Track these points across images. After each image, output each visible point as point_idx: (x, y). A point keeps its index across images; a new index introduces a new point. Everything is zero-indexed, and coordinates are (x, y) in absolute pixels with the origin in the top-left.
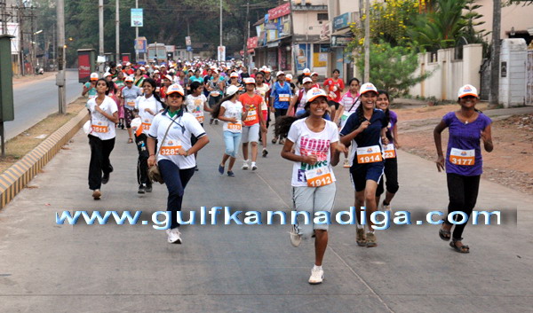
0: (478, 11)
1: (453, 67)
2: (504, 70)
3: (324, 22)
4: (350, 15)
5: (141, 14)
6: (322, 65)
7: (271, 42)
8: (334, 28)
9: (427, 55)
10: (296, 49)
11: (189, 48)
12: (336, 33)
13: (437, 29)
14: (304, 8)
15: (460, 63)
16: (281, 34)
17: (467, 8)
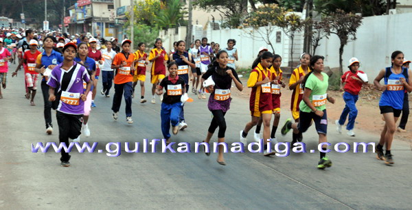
1: (174, 37)
3: (111, 10)
4: (126, 7)
6: (110, 35)
7: (79, 20)
8: (117, 14)
10: (94, 25)
11: (23, 21)
12: (119, 17)
13: (168, 18)
14: (100, 1)
15: (177, 36)
16: (85, 16)
17: (182, 9)
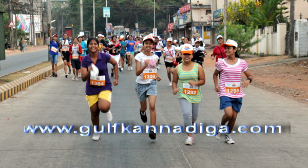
0: (285, 6)
1: (272, 36)
2: (296, 37)
3: (208, 14)
4: (222, 10)
5: (109, 10)
6: (208, 38)
7: (180, 26)
8: (214, 17)
9: (260, 30)
10: (194, 29)
11: (137, 30)
12: (215, 20)
13: (264, 16)
14: (199, 7)
15: (275, 34)
16: (186, 21)
17: (280, 4)
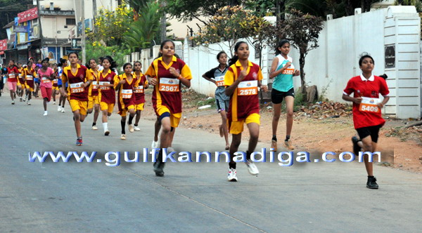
4: (90, 20)
7: (21, 45)
14: (53, 13)
16: (31, 37)
